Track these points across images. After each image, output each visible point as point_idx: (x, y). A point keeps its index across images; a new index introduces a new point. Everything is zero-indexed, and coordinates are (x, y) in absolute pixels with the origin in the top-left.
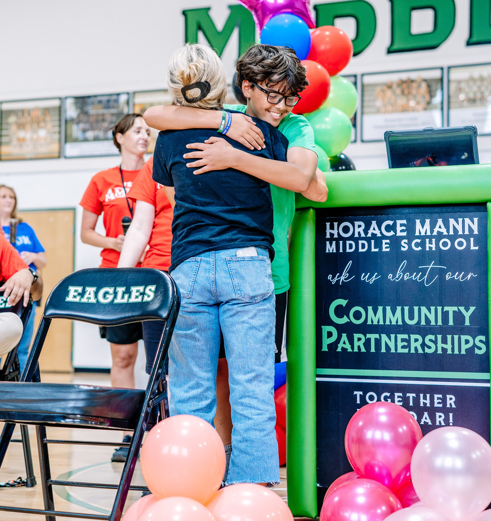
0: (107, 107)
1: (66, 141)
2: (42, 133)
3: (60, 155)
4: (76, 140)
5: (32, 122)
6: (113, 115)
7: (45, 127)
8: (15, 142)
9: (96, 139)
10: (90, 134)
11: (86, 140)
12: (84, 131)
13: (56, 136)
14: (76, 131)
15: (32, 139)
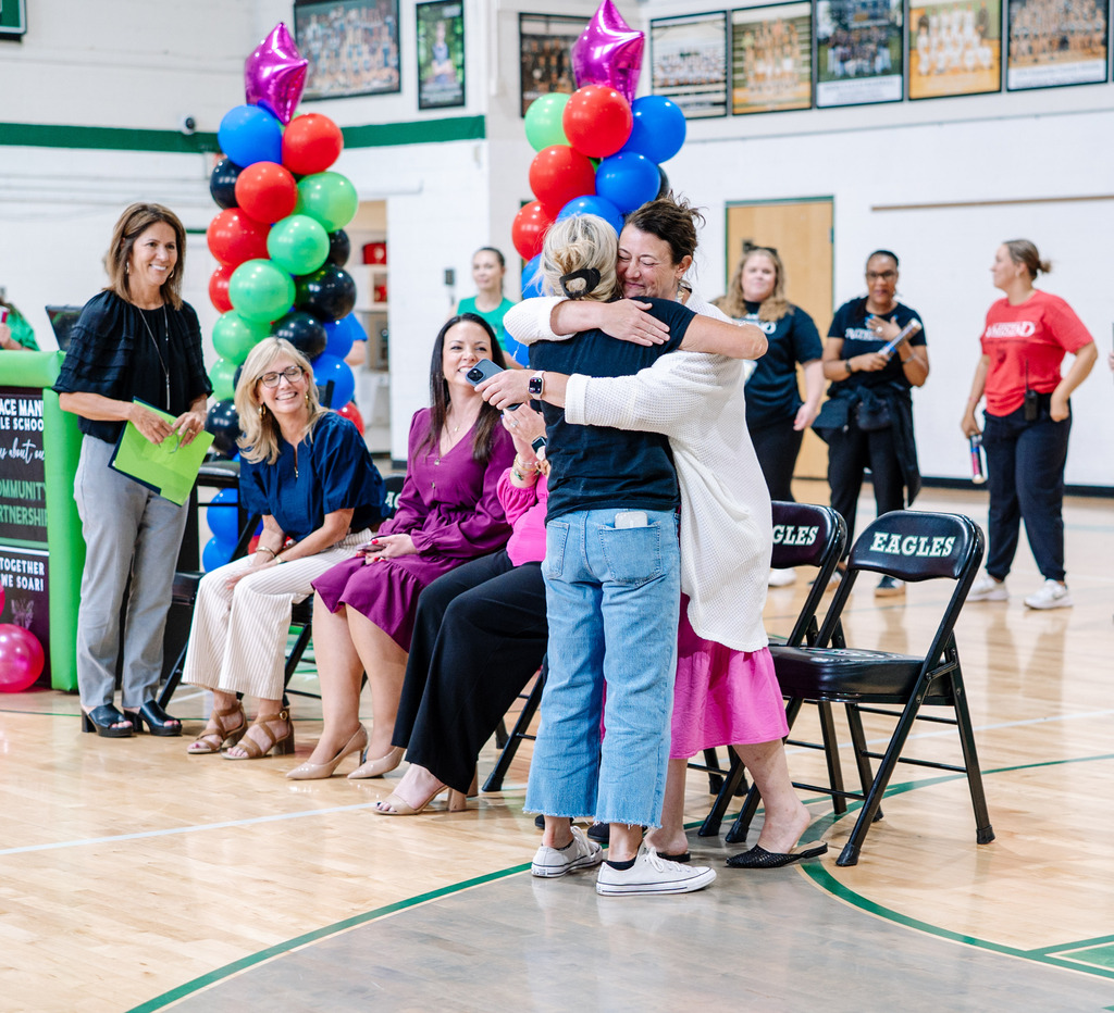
0: (874, 17)
1: (819, 81)
2: (788, 64)
3: (813, 104)
4: (833, 77)
5: (774, 45)
6: (880, 27)
7: (790, 55)
8: (752, 83)
9: (860, 74)
10: (851, 66)
11: (845, 76)
12: (844, 60)
13: (806, 70)
14: (831, 57)
15: (774, 76)
